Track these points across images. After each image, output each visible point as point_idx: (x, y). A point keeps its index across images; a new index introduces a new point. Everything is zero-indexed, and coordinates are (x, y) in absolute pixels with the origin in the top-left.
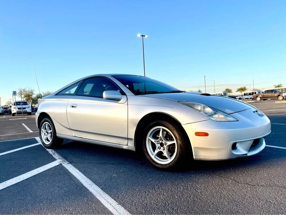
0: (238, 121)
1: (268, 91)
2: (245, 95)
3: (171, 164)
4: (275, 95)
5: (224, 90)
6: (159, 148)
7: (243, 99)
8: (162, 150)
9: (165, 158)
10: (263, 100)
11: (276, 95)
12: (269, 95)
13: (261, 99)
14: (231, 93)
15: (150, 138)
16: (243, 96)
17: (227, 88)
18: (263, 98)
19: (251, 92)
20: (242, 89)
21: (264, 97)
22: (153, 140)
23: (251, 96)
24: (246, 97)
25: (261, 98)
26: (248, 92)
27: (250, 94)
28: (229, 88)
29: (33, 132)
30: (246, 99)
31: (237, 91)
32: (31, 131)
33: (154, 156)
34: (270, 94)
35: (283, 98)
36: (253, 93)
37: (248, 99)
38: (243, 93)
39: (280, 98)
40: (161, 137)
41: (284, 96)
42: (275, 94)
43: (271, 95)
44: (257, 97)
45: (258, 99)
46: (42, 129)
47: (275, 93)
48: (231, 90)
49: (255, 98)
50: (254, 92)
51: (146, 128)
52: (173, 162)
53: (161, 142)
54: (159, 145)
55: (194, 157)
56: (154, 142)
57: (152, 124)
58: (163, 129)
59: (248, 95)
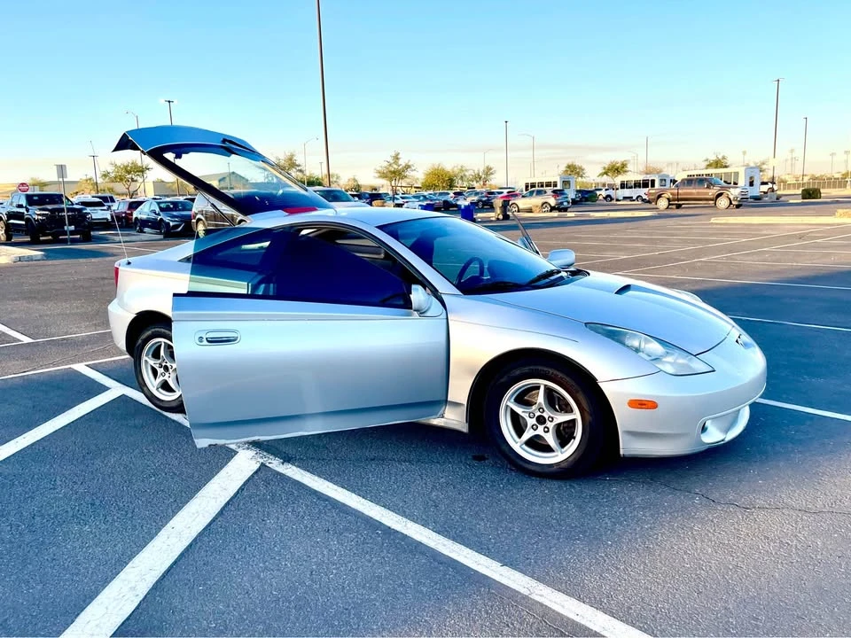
0: (714, 371)
1: (689, 181)
2: (623, 186)
3: (563, 465)
4: (707, 194)
5: (563, 168)
6: (534, 428)
7: (617, 200)
8: (540, 431)
9: (548, 449)
10: (674, 207)
11: (712, 192)
12: (691, 194)
13: (670, 204)
14: (582, 177)
15: (509, 404)
16: (617, 189)
17: (570, 164)
18: (673, 200)
19: (640, 178)
20: (616, 169)
21: (678, 200)
22: (519, 410)
23: (642, 192)
24: (627, 192)
25: (668, 199)
26: (632, 176)
27: (637, 185)
28: (578, 163)
29: (30, 340)
30: (625, 198)
31: (602, 175)
32: (26, 340)
33: (519, 444)
34: (694, 191)
35: (731, 203)
36: (645, 184)
37: (630, 198)
38: (618, 180)
39: (723, 203)
40: (540, 404)
41: (732, 197)
42: (708, 191)
43: (698, 193)
44: (660, 196)
45: (663, 203)
46: (144, 358)
47: (708, 187)
48: (583, 170)
49: (653, 200)
50: (650, 177)
51: (502, 380)
52: (570, 459)
53: (538, 414)
54: (534, 421)
55: (621, 453)
56: (523, 415)
57: (518, 372)
58: (545, 386)
59: (631, 188)
